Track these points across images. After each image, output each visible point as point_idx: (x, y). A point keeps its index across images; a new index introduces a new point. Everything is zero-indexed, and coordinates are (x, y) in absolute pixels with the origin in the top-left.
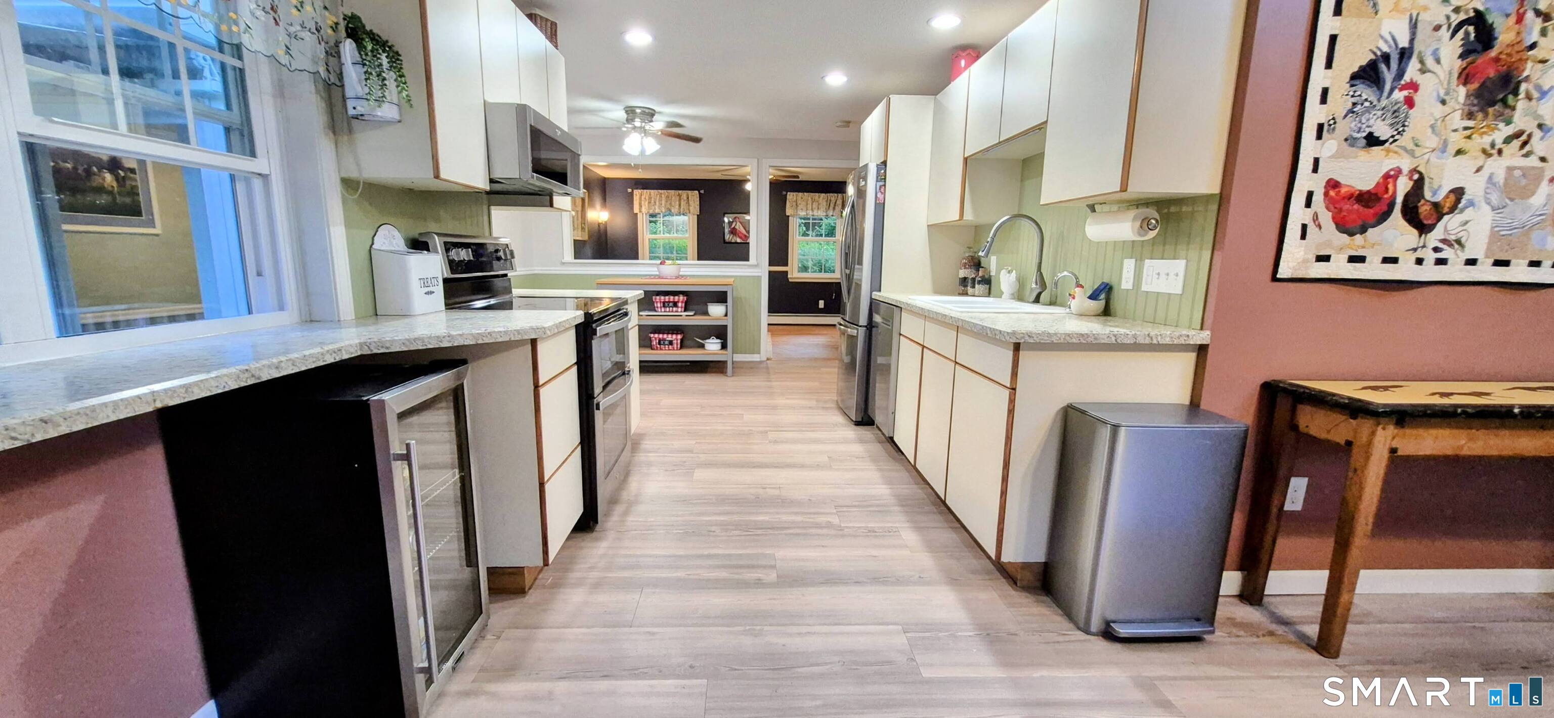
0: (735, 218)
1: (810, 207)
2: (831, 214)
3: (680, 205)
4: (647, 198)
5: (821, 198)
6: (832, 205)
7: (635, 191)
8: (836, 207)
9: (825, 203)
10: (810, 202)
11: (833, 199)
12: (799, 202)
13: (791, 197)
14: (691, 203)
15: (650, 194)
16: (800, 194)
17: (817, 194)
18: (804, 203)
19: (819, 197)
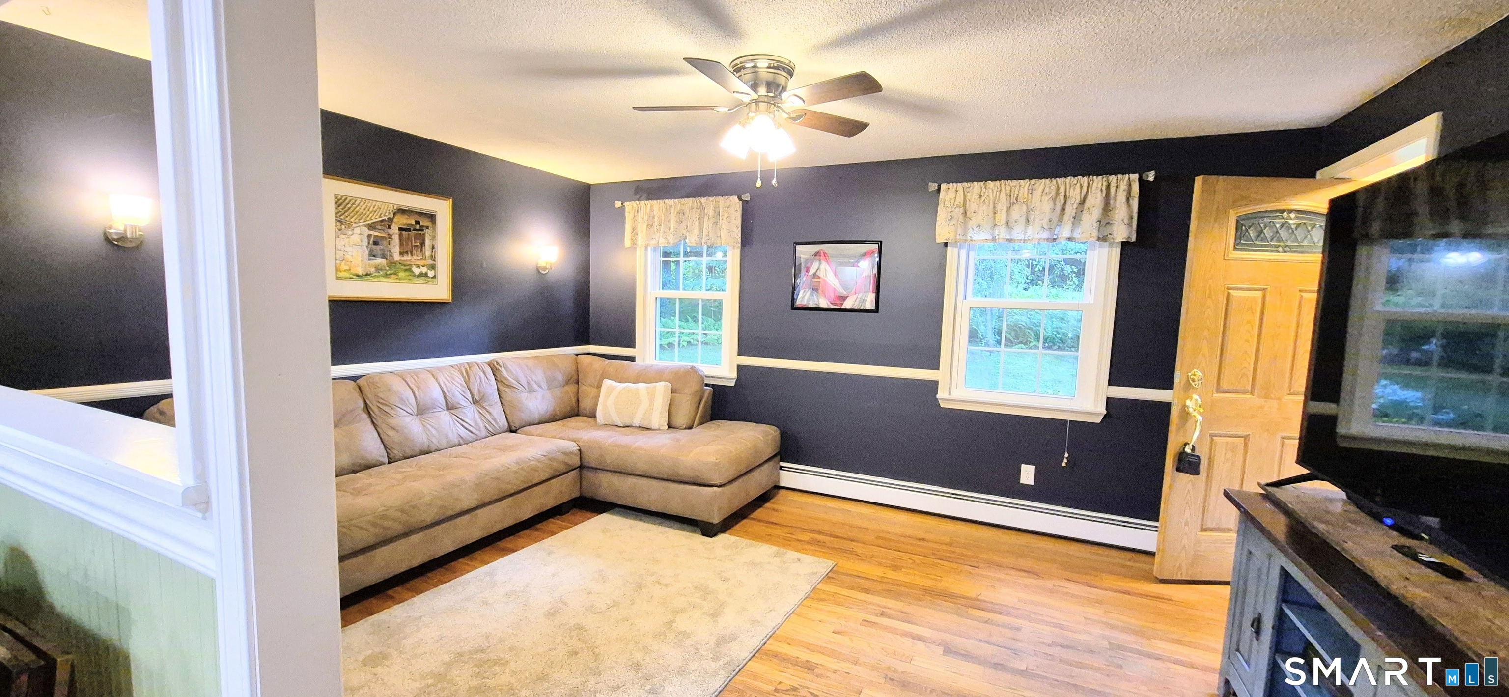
0: (817, 254)
1: (1002, 217)
2: (1066, 233)
3: (701, 230)
4: (646, 218)
5: (1038, 193)
6: (1070, 210)
7: (626, 204)
8: (1085, 216)
9: (1047, 206)
10: (1002, 206)
11: (1075, 195)
12: (972, 207)
13: (951, 194)
14: (723, 223)
15: (652, 210)
16: (977, 186)
17: (1025, 183)
18: (986, 209)
19: (1031, 191)
